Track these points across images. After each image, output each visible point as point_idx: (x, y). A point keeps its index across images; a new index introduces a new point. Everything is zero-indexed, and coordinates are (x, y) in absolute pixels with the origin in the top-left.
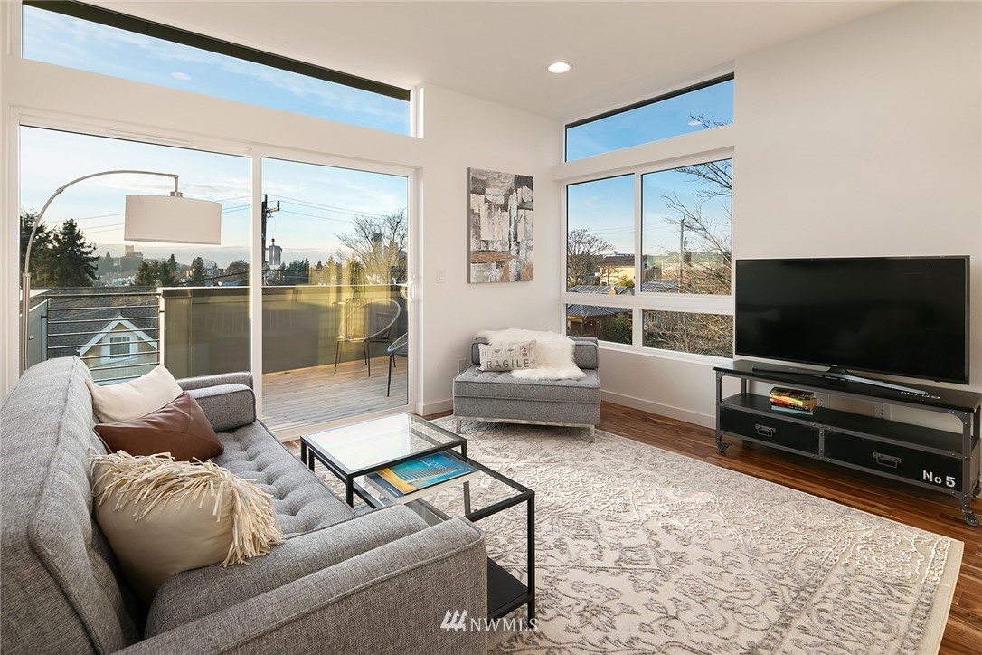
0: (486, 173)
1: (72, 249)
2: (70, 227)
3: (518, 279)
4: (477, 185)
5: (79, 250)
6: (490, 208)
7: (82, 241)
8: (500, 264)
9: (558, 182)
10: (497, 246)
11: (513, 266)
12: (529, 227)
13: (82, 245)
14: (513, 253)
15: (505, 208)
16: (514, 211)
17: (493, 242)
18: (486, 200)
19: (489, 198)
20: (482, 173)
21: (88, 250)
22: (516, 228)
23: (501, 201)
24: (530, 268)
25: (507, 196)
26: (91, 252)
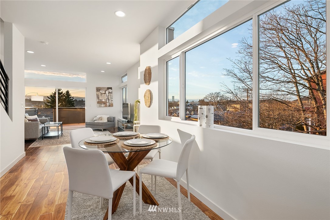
0: (100, 88)
1: (68, 99)
2: (68, 92)
3: (109, 106)
4: (98, 89)
5: (70, 99)
6: (101, 94)
7: (71, 96)
8: (104, 103)
9: (120, 88)
10: (104, 100)
11: (108, 104)
12: (111, 97)
13: (71, 97)
14: (108, 101)
15: (105, 93)
16: (107, 94)
17: (102, 100)
18: (100, 92)
19: (101, 92)
20: (99, 88)
21: (72, 99)
22: (108, 97)
23: (104, 92)
24: (112, 104)
25: (105, 92)
26: (73, 99)
